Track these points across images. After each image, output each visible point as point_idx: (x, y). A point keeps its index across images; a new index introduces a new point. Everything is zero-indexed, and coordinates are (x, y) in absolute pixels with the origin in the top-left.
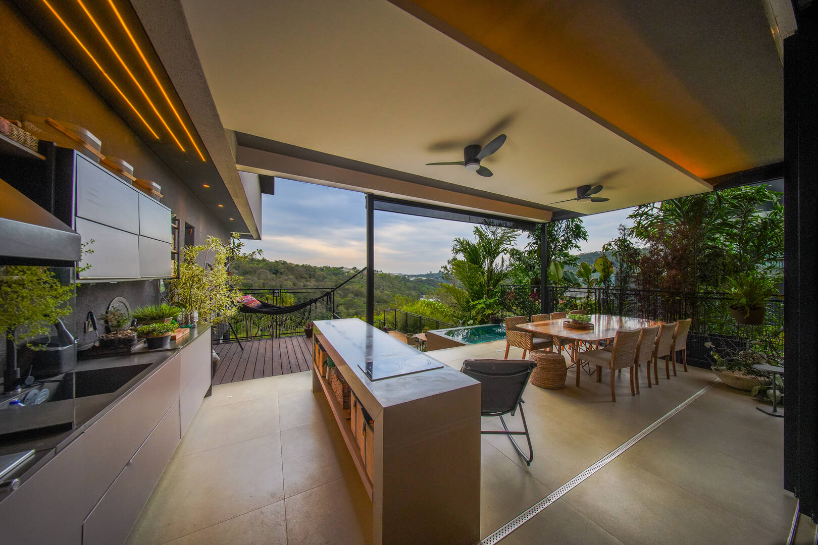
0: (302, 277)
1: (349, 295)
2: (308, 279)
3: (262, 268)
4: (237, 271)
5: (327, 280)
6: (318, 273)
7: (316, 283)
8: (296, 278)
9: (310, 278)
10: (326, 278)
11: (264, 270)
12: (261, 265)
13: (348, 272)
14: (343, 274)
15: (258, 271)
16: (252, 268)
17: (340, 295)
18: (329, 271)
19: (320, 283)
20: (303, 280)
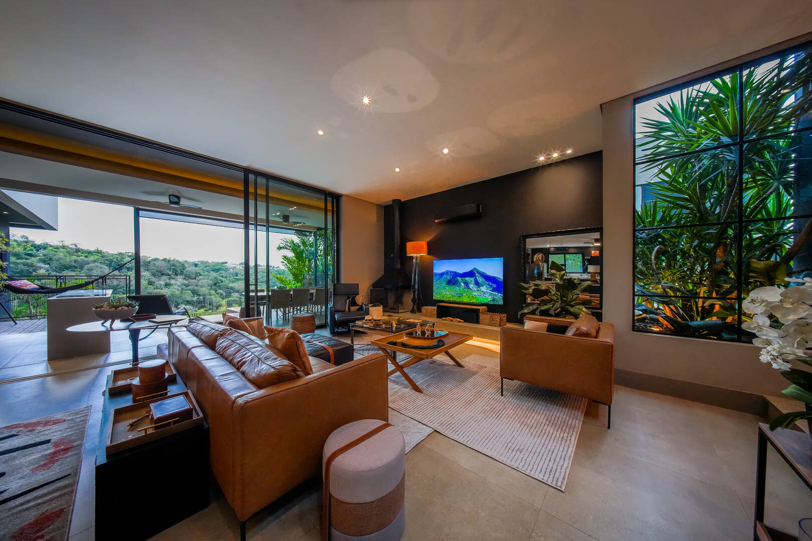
0: (163, 274)
1: (233, 294)
2: (173, 276)
3: (95, 261)
4: (47, 266)
5: (200, 277)
6: (188, 269)
7: (185, 282)
8: (154, 275)
9: (176, 275)
10: (200, 275)
11: (98, 264)
12: (92, 258)
13: (234, 268)
14: (227, 269)
15: (86, 267)
16: (76, 261)
17: (221, 295)
18: (206, 267)
19: (191, 281)
20: (165, 278)
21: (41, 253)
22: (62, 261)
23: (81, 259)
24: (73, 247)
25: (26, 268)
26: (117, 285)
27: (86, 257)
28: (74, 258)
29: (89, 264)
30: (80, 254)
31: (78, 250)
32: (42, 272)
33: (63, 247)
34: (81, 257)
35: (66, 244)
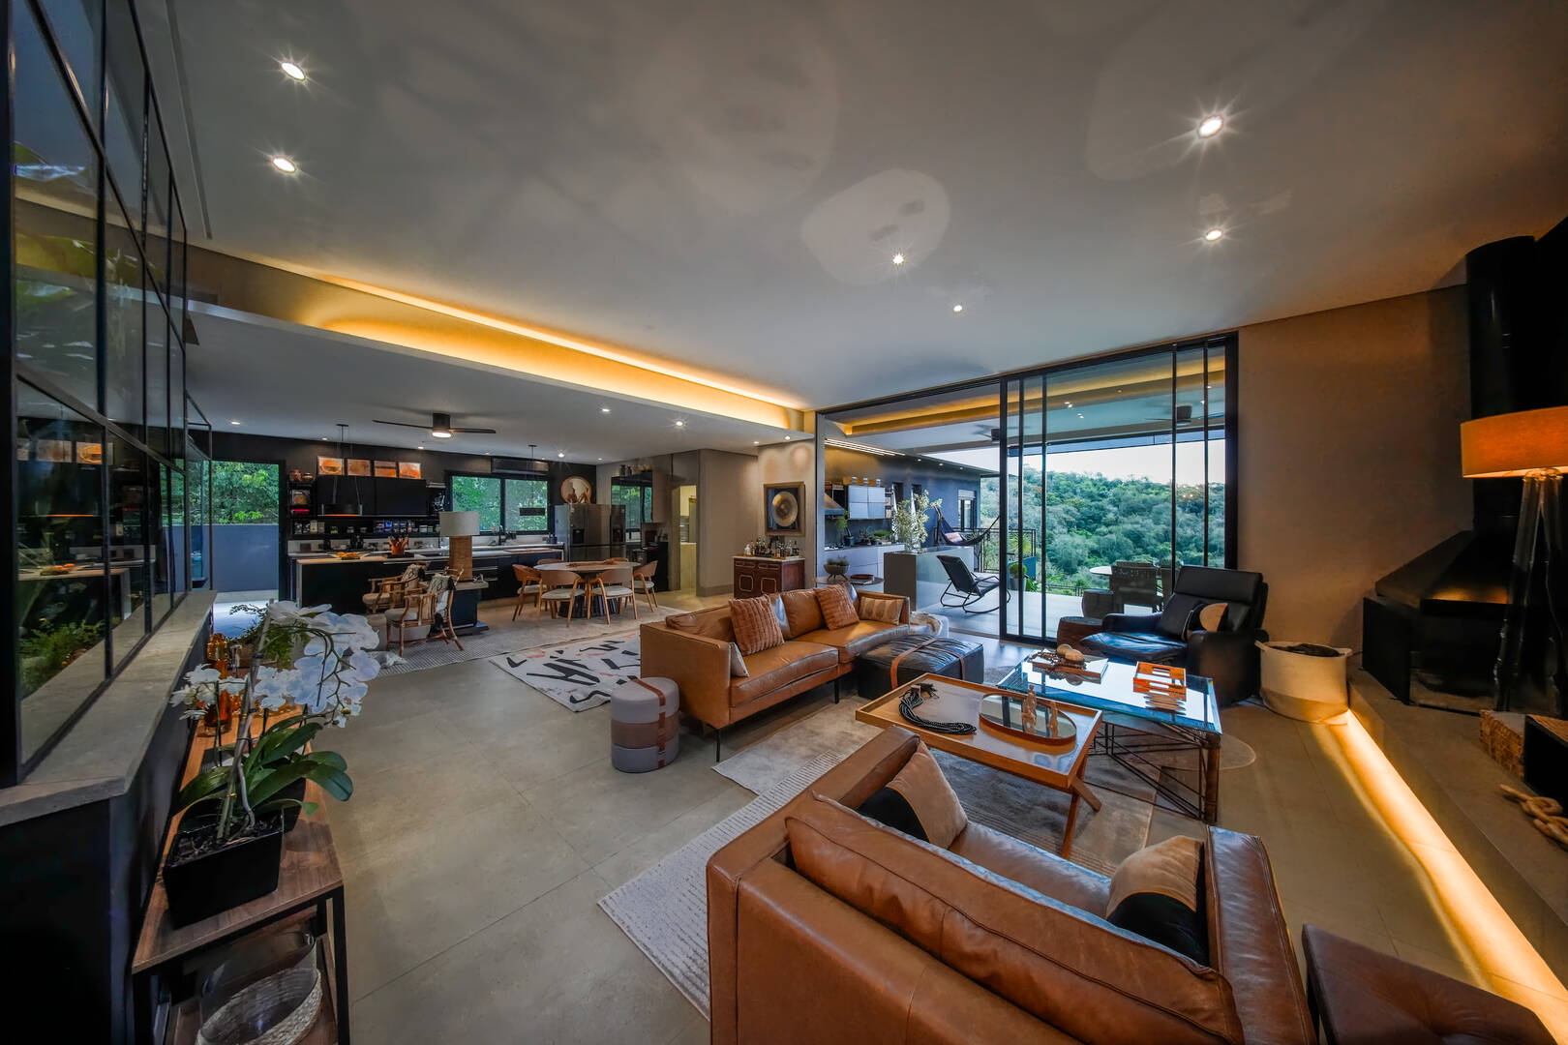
21: (1111, 493)
22: (1130, 502)
23: (1151, 498)
24: (1144, 481)
25: (1098, 512)
26: (1192, 537)
27: (1156, 494)
28: (1144, 496)
29: (1157, 504)
30: (1150, 490)
31: (1148, 486)
32: (1111, 516)
33: (1133, 483)
34: (1151, 495)
35: (1136, 478)
